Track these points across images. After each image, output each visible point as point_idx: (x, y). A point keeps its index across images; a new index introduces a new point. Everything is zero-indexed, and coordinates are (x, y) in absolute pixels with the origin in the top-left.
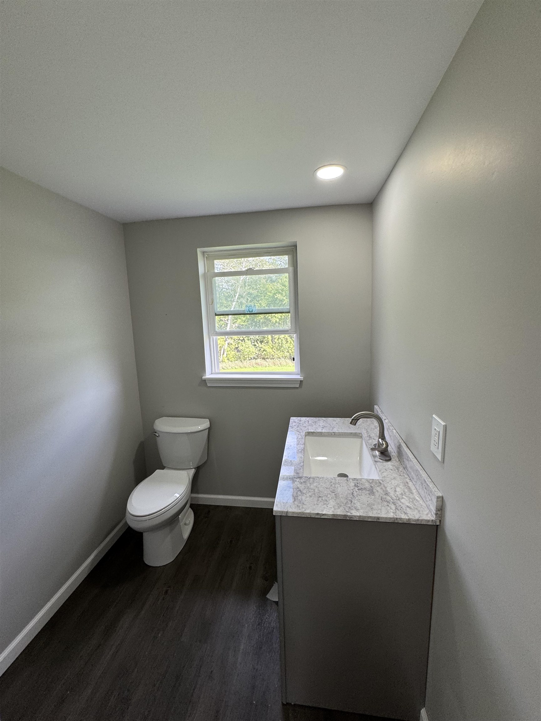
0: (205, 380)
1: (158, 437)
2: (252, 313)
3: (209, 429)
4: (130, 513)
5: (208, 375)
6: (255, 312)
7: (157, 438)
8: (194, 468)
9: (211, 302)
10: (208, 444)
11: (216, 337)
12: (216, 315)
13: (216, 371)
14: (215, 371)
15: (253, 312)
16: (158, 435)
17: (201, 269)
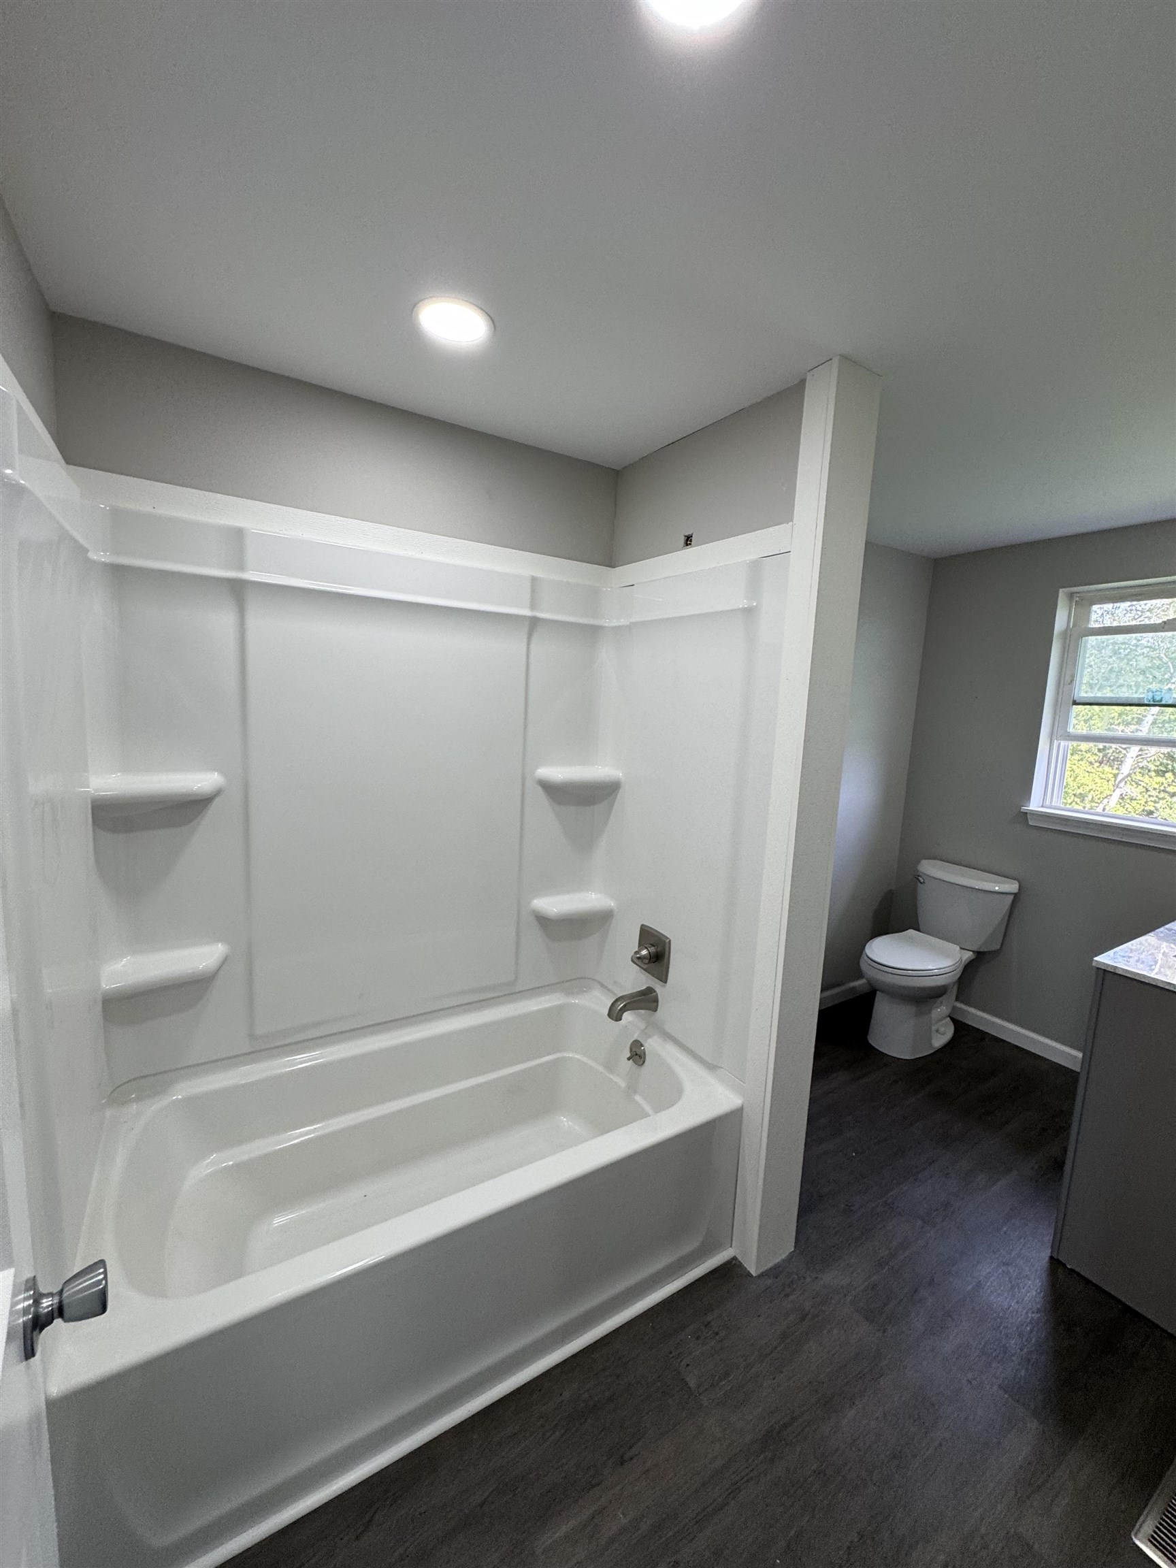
0: (1026, 813)
1: (921, 883)
2: (1161, 703)
3: (1016, 896)
4: (867, 956)
5: (1035, 804)
6: (1168, 703)
7: (919, 884)
8: (973, 951)
9: (1068, 678)
10: (1009, 921)
11: (1067, 743)
12: (1075, 703)
13: (1053, 804)
14: (1051, 802)
15: (1163, 702)
16: (922, 881)
17: (1061, 620)
